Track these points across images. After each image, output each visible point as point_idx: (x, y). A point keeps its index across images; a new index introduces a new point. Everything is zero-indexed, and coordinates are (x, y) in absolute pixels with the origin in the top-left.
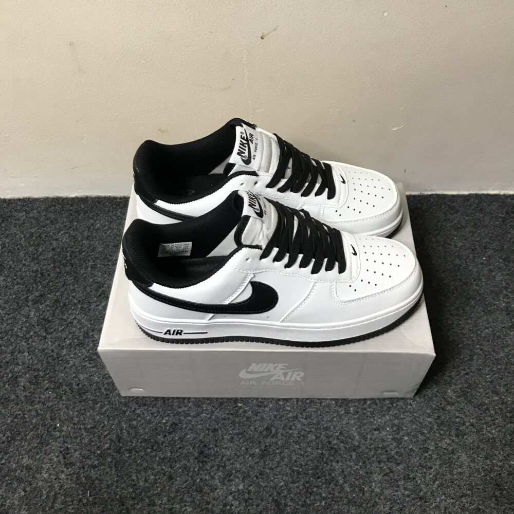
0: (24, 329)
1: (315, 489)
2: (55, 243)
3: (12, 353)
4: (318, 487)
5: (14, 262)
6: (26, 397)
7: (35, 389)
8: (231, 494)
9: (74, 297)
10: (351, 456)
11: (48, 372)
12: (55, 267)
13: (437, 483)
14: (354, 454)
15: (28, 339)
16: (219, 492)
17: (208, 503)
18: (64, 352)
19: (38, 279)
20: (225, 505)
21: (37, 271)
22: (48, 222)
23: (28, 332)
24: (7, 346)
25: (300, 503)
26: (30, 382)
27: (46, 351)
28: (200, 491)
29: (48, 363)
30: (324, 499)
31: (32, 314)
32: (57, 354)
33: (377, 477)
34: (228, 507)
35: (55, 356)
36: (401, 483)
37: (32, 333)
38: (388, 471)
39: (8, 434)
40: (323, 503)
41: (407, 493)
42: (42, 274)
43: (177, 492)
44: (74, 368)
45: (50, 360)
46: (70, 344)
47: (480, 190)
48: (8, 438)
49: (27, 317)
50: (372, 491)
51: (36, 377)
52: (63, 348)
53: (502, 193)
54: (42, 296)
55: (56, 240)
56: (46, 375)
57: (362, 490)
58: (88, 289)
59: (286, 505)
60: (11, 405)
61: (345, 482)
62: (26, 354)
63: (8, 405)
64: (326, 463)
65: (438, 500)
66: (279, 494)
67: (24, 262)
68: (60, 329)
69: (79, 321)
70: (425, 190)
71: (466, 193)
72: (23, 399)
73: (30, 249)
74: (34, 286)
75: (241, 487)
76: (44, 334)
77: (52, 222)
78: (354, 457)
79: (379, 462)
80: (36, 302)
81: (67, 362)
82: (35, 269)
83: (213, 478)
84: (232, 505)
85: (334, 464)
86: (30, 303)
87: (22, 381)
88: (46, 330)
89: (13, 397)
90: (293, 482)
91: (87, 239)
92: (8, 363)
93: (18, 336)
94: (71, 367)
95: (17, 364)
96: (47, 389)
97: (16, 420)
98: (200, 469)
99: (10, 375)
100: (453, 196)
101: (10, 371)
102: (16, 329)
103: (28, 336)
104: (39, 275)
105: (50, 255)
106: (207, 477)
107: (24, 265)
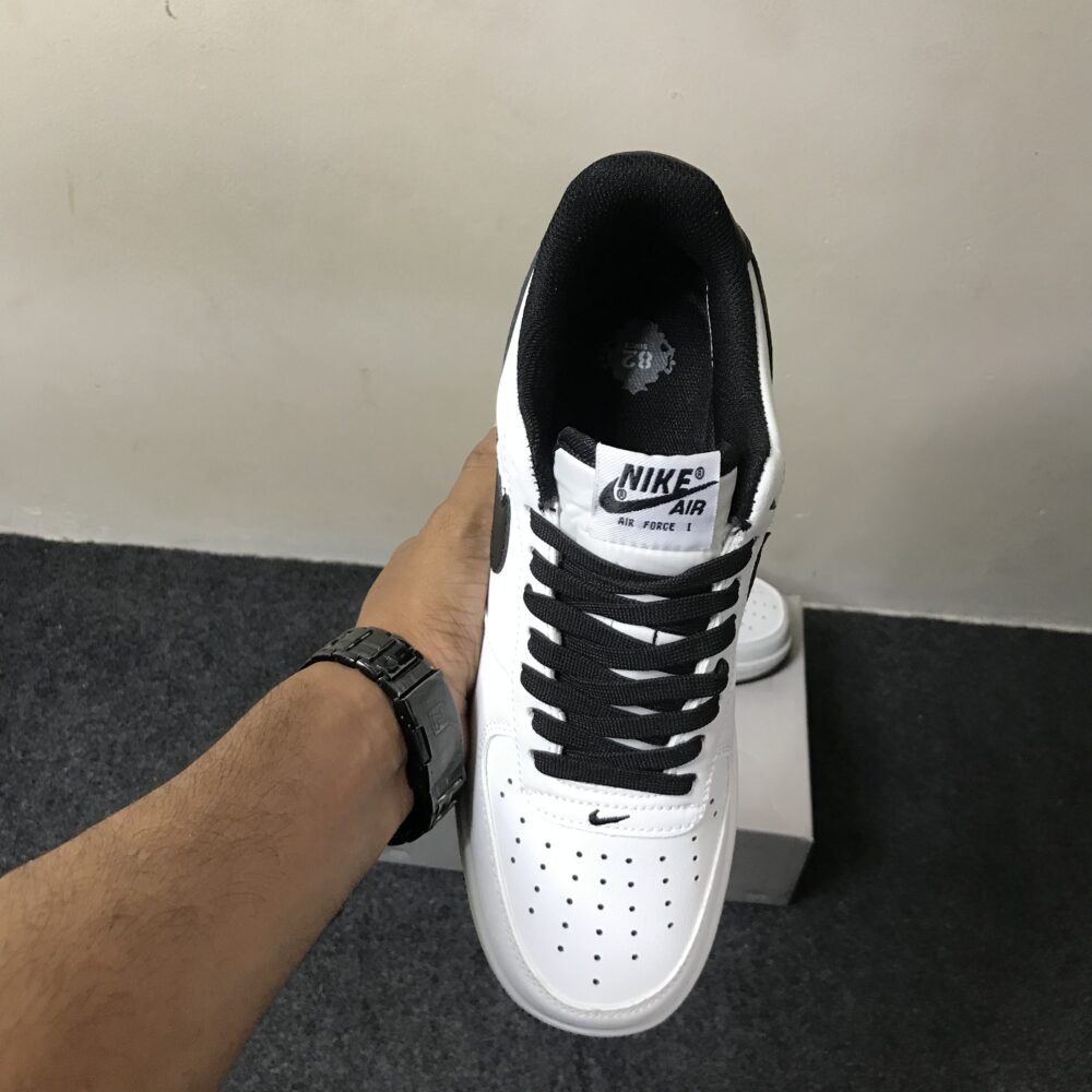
2: (288, 628)
5: (227, 652)
13: (806, 1026)
17: (484, 1019)
20: (508, 1024)
21: (260, 669)
22: (280, 596)
28: (474, 1002)
33: (723, 1010)
34: (512, 1027)
36: (756, 1021)
38: (739, 1002)
41: (762, 1035)
42: (268, 674)
43: (443, 999)
47: (930, 611)
50: (714, 1028)
55: (292, 624)
57: (700, 1025)
65: (804, 1049)
67: (241, 653)
71: (907, 614)
73: (252, 634)
74: (256, 689)
77: (286, 598)
79: (729, 990)
84: (519, 1025)
100: (888, 619)
104: (264, 674)
105: (281, 646)
106: (487, 985)
107: (242, 657)
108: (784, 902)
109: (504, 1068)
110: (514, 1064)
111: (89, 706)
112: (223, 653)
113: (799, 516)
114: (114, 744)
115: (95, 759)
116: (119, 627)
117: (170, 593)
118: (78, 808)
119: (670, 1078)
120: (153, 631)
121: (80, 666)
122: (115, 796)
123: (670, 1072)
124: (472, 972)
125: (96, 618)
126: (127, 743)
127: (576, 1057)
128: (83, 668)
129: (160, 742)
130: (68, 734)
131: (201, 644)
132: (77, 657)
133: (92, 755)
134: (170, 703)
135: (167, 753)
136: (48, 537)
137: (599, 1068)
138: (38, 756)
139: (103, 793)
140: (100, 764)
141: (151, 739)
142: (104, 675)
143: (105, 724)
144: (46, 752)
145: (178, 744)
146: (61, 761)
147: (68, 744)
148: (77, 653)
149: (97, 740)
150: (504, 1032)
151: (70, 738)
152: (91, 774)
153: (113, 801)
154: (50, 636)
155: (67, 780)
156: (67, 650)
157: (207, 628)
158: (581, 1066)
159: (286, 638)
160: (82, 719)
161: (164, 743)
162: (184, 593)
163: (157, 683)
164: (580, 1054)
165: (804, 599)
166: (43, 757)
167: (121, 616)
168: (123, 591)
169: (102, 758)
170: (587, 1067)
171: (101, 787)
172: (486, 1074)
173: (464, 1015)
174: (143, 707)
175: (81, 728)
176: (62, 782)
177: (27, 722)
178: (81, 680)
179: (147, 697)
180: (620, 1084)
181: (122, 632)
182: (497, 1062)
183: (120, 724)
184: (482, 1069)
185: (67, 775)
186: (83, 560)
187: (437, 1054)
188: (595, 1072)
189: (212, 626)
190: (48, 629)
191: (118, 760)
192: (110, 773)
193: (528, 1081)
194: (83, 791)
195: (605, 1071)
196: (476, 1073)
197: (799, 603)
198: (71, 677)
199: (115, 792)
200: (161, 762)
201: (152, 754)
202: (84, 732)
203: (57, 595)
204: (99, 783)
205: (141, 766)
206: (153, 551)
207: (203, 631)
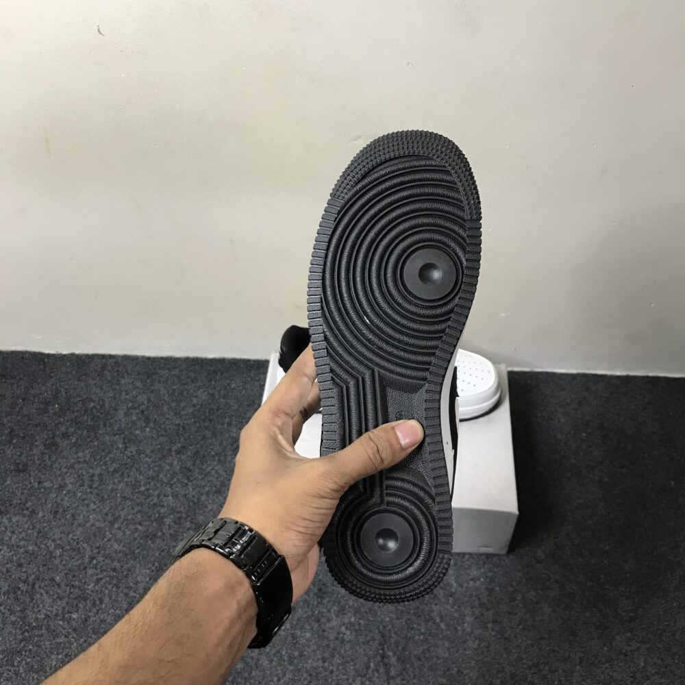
0: (169, 475)
1: (415, 626)
2: (194, 400)
3: (158, 496)
4: (419, 624)
5: (158, 416)
6: (171, 535)
7: (178, 528)
8: (344, 625)
9: (212, 449)
10: (448, 600)
11: (189, 514)
12: (195, 422)
13: (521, 627)
14: (451, 600)
15: (172, 485)
16: (334, 623)
17: (324, 631)
18: (203, 498)
19: (180, 432)
20: (339, 633)
21: (179, 425)
22: (189, 380)
23: (172, 479)
24: (154, 490)
25: (402, 636)
26: (174, 522)
27: (188, 496)
28: (318, 621)
29: (189, 506)
30: (422, 634)
31: (175, 463)
32: (198, 499)
33: (469, 619)
34: (341, 635)
35: (196, 501)
36: (490, 625)
37: (175, 480)
38: (479, 614)
39: (157, 564)
40: (422, 637)
41: (493, 633)
42: (184, 428)
43: (299, 620)
44: (212, 512)
45: (191, 504)
46: (209, 491)
48: (156, 568)
49: (171, 465)
50: (464, 630)
51: (179, 518)
52: (202, 494)
53: (609, 373)
54: (183, 447)
55: (197, 397)
56: (188, 516)
57: (455, 629)
58: (225, 443)
59: (390, 637)
60: (158, 541)
61: (442, 621)
62: (170, 498)
63: (155, 541)
64: (426, 605)
65: (520, 641)
66: (384, 627)
67: (167, 416)
68: (200, 477)
69: (216, 472)
70: (536, 367)
71: (574, 371)
72: (168, 536)
73: (173, 404)
74: (177, 438)
75: (353, 620)
76: (186, 481)
77: (192, 381)
78: (450, 602)
80: (178, 452)
81: (206, 507)
82: (177, 422)
83: (329, 611)
84: (344, 634)
85: (433, 606)
86: (173, 453)
87: (168, 521)
88: (188, 479)
89: (160, 534)
90: (398, 619)
91: (224, 397)
92: (155, 504)
93: (163, 482)
94: (210, 511)
95: (163, 506)
96: (189, 529)
97: (163, 553)
98: (318, 603)
99: (157, 515)
100: (562, 374)
101: (157, 512)
102: (161, 476)
103: (172, 482)
104: (181, 428)
105: (191, 410)
106: (324, 610)
107: (168, 419)
108: (504, 552)
109: (337, 660)
110: (343, 658)
111: (77, 453)
112: (156, 416)
113: (503, 315)
114: (93, 476)
115: (82, 485)
116: (92, 404)
117: (123, 381)
118: (73, 515)
119: (439, 662)
120: (113, 405)
121: (70, 428)
122: (95, 507)
123: (438, 658)
124: (315, 603)
125: (78, 399)
126: (100, 474)
127: (381, 652)
128: (71, 430)
129: (120, 473)
130: (65, 470)
131: (143, 412)
132: (68, 423)
133: (81, 482)
134: (126, 448)
135: (125, 480)
136: (47, 352)
137: (396, 657)
138: (47, 484)
139: (88, 505)
140: (85, 488)
141: (115, 471)
142: (85, 433)
143: (87, 463)
144: (52, 482)
145: (132, 473)
146: (61, 487)
147: (65, 476)
148: (68, 421)
149: (82, 474)
150: (337, 639)
151: (66, 473)
152: (80, 494)
153: (94, 510)
154: (51, 412)
155: (66, 498)
156: (62, 420)
157: (146, 402)
158: (383, 657)
159: (194, 406)
160: (73, 461)
161: (123, 473)
162: (130, 381)
163: (117, 437)
164: (383, 649)
165: (508, 365)
166: (51, 485)
167: (93, 397)
168: (94, 382)
169: (86, 484)
170: (388, 657)
171: (86, 502)
172: (326, 664)
173: (312, 629)
174: (109, 452)
175: (72, 467)
176: (62, 500)
177: (40, 465)
178: (71, 438)
179: (112, 445)
180: (408, 666)
181: (95, 407)
182: (333, 657)
183: (96, 463)
184: (324, 662)
185: (65, 495)
186: (68, 364)
187: (296, 653)
188: (393, 660)
189: (149, 400)
190: (50, 408)
191: (96, 485)
192: (91, 493)
193: (352, 668)
194: (76, 505)
195: (399, 659)
196: (320, 664)
197: (505, 369)
198: (65, 435)
199: (95, 504)
200: (122, 484)
201: (116, 481)
202: (75, 469)
203: (54, 387)
204: (85, 499)
205: (109, 488)
206: (111, 356)
207: (143, 404)
